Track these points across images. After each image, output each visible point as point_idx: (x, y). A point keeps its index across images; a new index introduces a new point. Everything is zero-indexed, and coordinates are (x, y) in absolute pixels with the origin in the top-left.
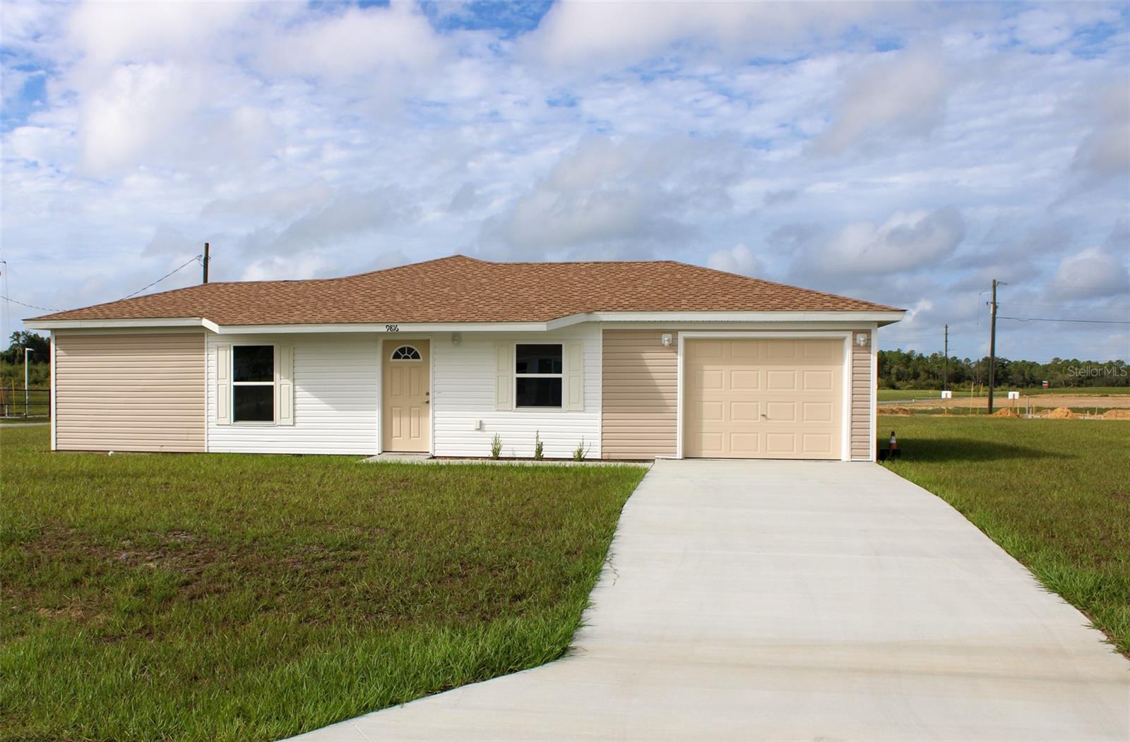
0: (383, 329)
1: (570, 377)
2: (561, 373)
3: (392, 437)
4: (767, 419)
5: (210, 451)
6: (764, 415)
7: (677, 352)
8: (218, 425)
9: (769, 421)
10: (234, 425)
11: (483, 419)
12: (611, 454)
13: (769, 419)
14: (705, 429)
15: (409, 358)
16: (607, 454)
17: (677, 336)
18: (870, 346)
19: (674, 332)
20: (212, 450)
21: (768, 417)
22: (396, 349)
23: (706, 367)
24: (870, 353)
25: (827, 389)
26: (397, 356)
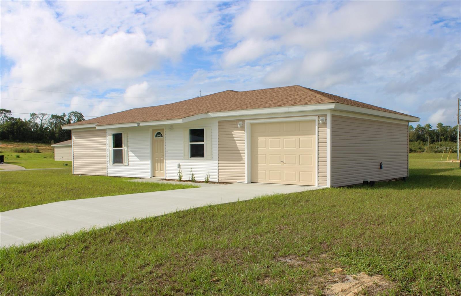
0: (136, 125)
1: (207, 143)
2: (204, 142)
3: (155, 170)
4: (284, 163)
5: (108, 175)
6: (283, 162)
7: (244, 130)
8: (110, 165)
9: (285, 165)
10: (114, 165)
11: (180, 163)
12: (222, 180)
13: (285, 164)
14: (259, 169)
15: (160, 137)
16: (220, 180)
17: (244, 122)
18: (326, 123)
19: (243, 121)
20: (109, 175)
21: (285, 163)
22: (156, 133)
23: (259, 138)
24: (326, 127)
25: (310, 147)
26: (156, 136)
